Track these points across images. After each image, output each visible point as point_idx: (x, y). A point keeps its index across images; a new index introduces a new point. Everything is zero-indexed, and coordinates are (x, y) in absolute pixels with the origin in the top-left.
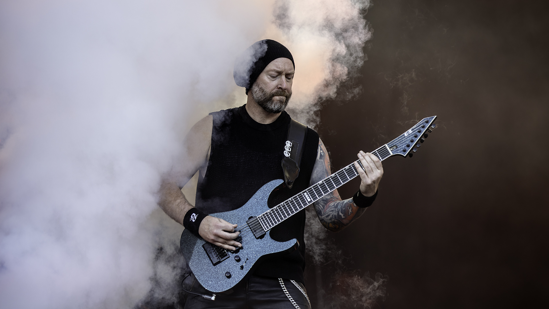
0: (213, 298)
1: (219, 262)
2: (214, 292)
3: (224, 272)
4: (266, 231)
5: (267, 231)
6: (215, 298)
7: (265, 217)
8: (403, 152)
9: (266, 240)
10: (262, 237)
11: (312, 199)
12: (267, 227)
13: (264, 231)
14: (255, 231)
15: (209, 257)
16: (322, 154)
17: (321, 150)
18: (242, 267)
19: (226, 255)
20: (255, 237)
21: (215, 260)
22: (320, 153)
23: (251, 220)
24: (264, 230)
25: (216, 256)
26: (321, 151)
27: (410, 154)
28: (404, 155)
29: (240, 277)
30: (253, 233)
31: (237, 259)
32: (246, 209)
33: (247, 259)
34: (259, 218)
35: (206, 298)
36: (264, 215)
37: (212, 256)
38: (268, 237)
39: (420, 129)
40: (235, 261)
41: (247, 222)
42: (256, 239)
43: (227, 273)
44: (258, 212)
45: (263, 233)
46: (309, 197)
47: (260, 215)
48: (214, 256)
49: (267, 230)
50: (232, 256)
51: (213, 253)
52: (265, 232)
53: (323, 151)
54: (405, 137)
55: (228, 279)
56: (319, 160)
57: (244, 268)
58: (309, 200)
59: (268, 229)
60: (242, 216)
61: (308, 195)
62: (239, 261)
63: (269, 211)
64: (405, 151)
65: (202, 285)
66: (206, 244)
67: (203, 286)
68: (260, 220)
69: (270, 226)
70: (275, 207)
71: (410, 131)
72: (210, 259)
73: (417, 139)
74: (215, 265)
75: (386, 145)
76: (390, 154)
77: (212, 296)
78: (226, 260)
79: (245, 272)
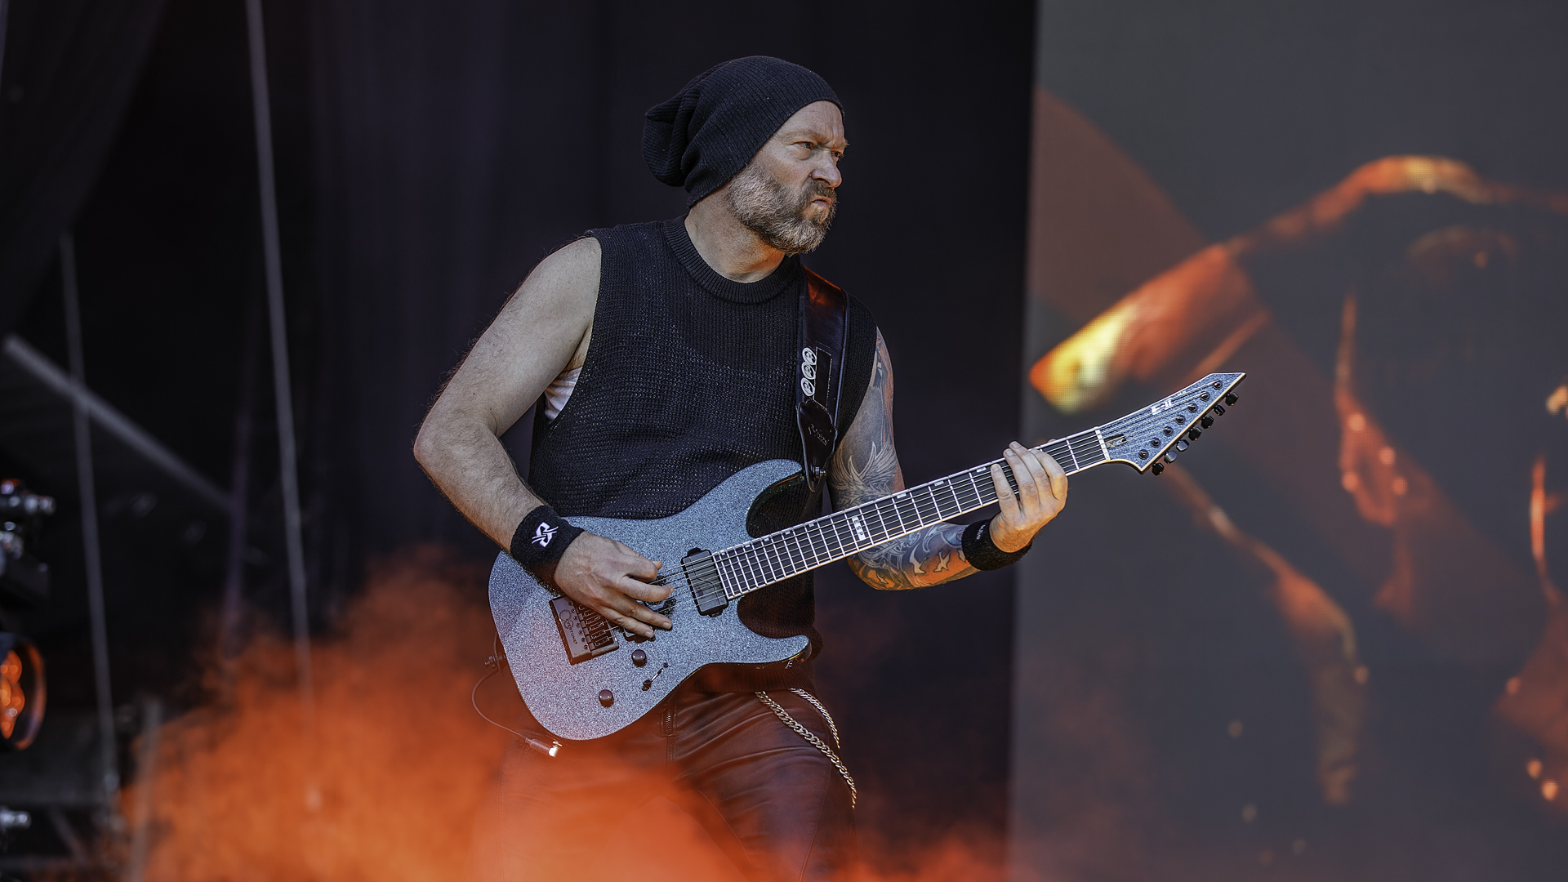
0: (553, 752)
1: (587, 657)
2: (560, 738)
3: (598, 689)
4: (729, 598)
5: (732, 599)
6: (558, 753)
7: (734, 559)
8: (1139, 459)
9: (726, 623)
10: (714, 612)
11: (870, 537)
12: (736, 588)
13: (726, 597)
14: (700, 592)
15: (563, 635)
16: (881, 371)
17: (879, 361)
18: (647, 685)
19: (611, 642)
20: (698, 607)
21: (578, 649)
22: (877, 368)
23: (695, 559)
24: (725, 593)
25: (583, 640)
26: (880, 365)
27: (1156, 468)
28: (1139, 468)
29: (638, 712)
30: (694, 597)
31: (638, 658)
32: (686, 524)
33: (666, 665)
34: (717, 557)
35: (534, 745)
36: (732, 552)
37: (571, 637)
38: (731, 614)
39: (1195, 401)
40: (630, 664)
41: (682, 563)
42: (698, 614)
43: (604, 692)
44: (716, 540)
45: (722, 602)
46: (864, 528)
47: (722, 551)
48: (579, 638)
49: (732, 597)
50: (627, 648)
51: (576, 630)
52: (728, 601)
53: (883, 365)
54: (1152, 415)
55: (605, 710)
56: (873, 388)
57: (653, 687)
58: (862, 538)
59: (736, 595)
60: (671, 541)
61: (862, 523)
62: (640, 663)
63: (747, 543)
64: (1144, 456)
65: (531, 709)
66: (562, 599)
67: (534, 714)
68: (719, 563)
69: (743, 585)
70: (766, 538)
71: (1168, 403)
72: (565, 643)
73: (1183, 428)
74: (575, 661)
75: (1097, 430)
76: (1103, 457)
77: (552, 746)
78: (608, 655)
79: (655, 698)
